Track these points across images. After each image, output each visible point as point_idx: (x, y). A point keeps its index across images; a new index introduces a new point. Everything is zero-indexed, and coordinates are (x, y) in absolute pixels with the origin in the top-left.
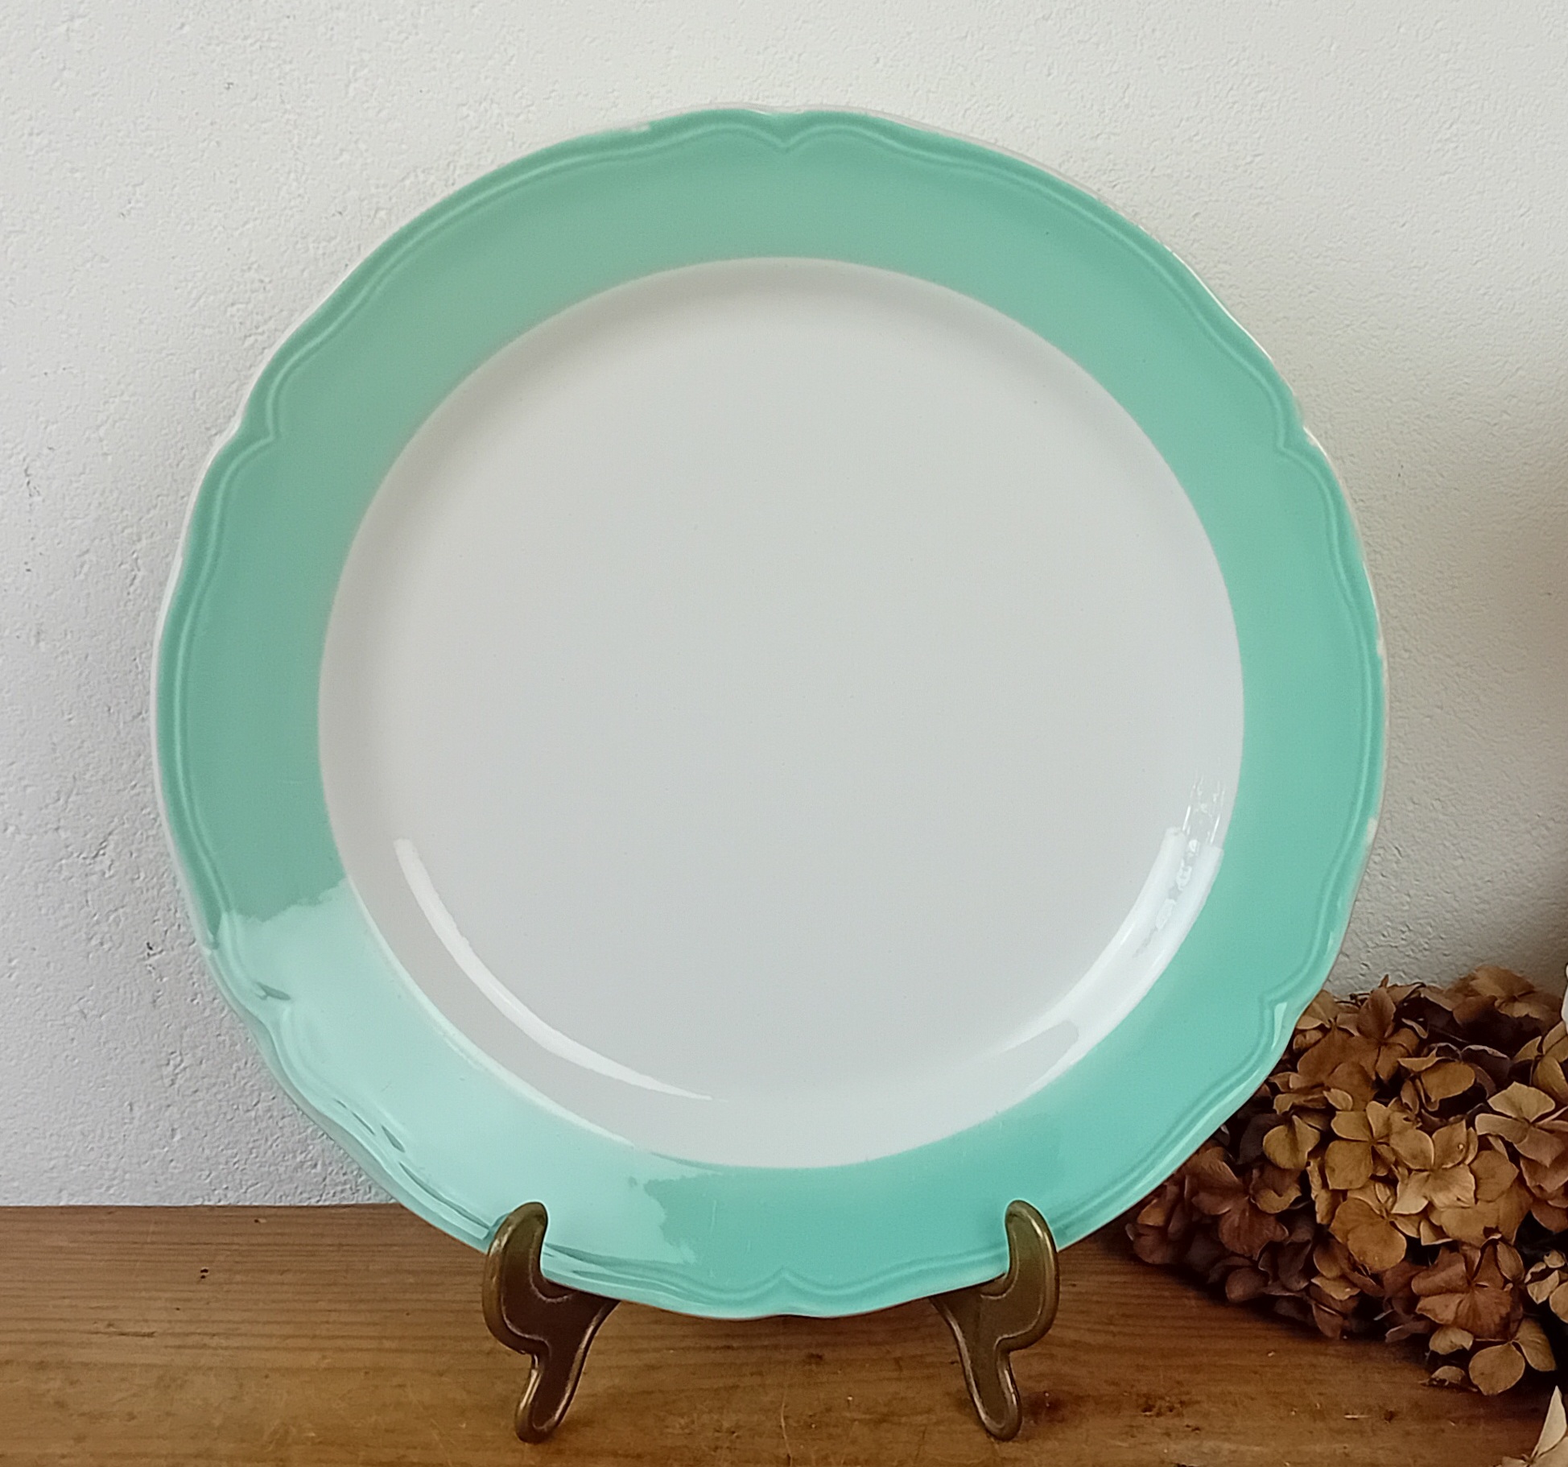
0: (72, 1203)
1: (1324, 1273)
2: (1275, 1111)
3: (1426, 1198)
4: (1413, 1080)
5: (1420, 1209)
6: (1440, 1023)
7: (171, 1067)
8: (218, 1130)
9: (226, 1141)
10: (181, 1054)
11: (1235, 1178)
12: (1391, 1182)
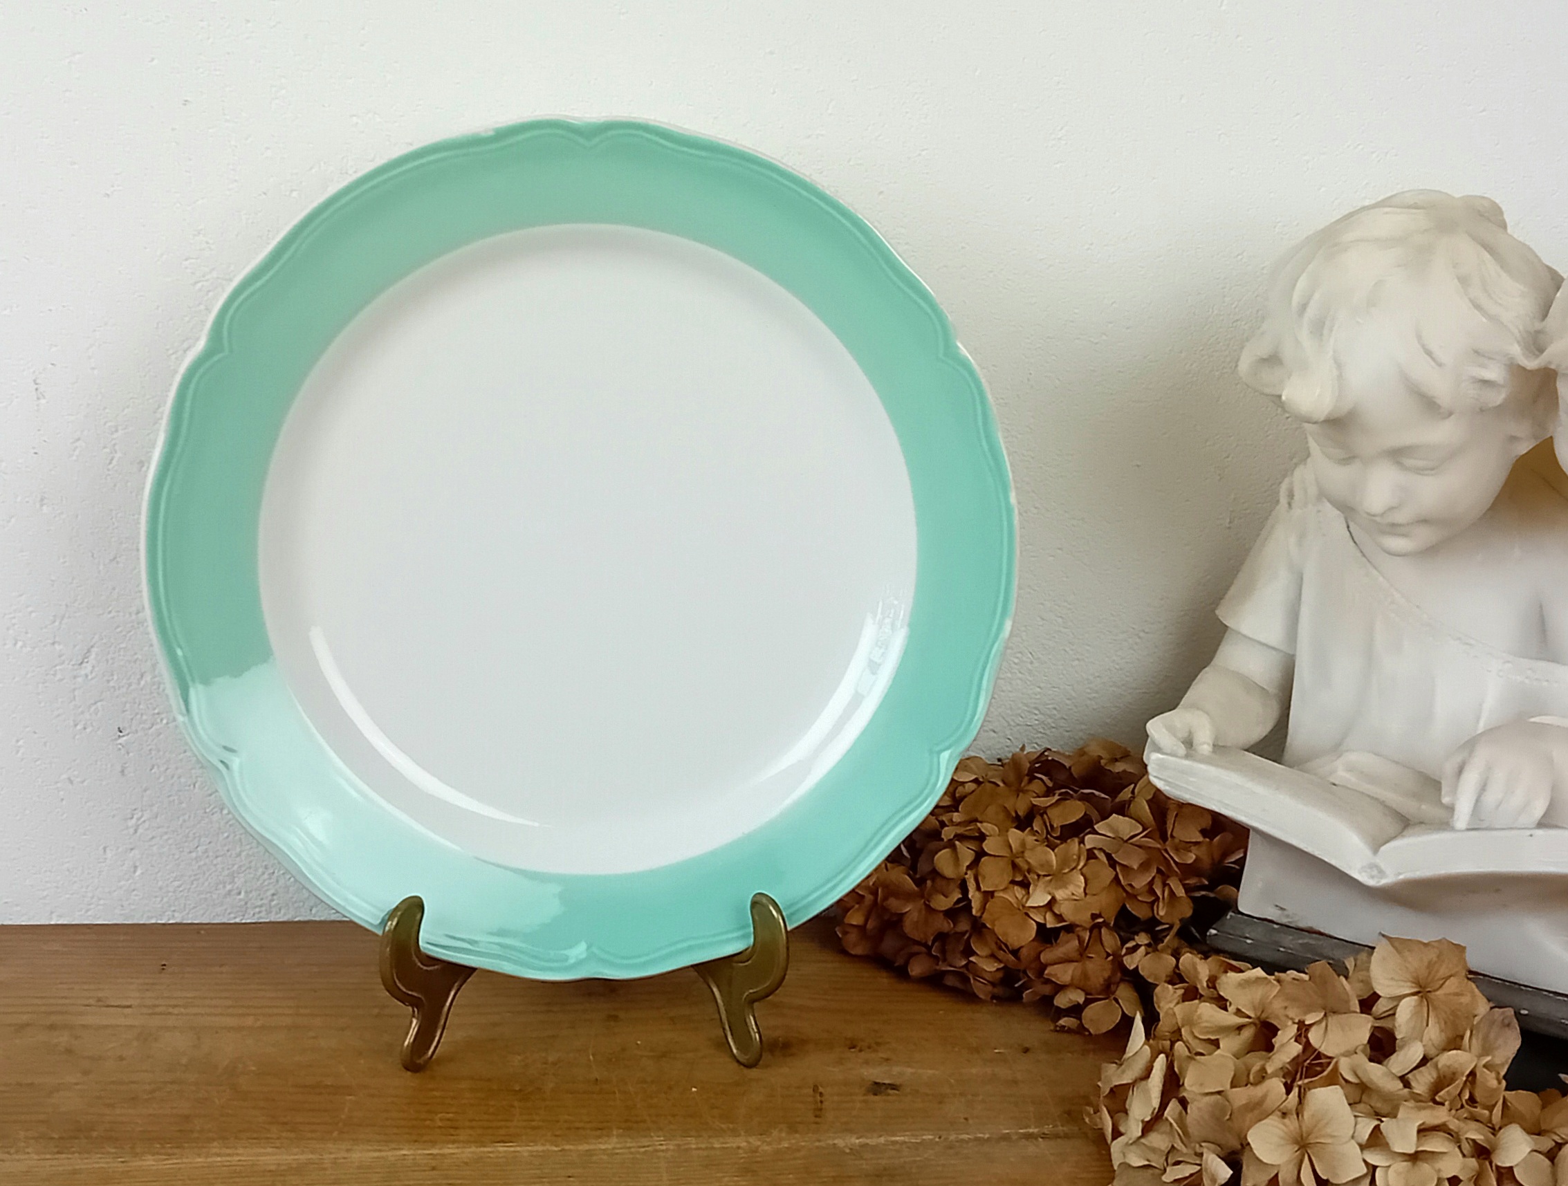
0: (59, 922)
1: (978, 952)
2: (943, 840)
3: (1050, 894)
4: (1042, 815)
5: (1046, 902)
6: (1062, 777)
7: (134, 821)
8: (168, 868)
9: (174, 875)
10: (142, 811)
11: (914, 886)
12: (1025, 885)
